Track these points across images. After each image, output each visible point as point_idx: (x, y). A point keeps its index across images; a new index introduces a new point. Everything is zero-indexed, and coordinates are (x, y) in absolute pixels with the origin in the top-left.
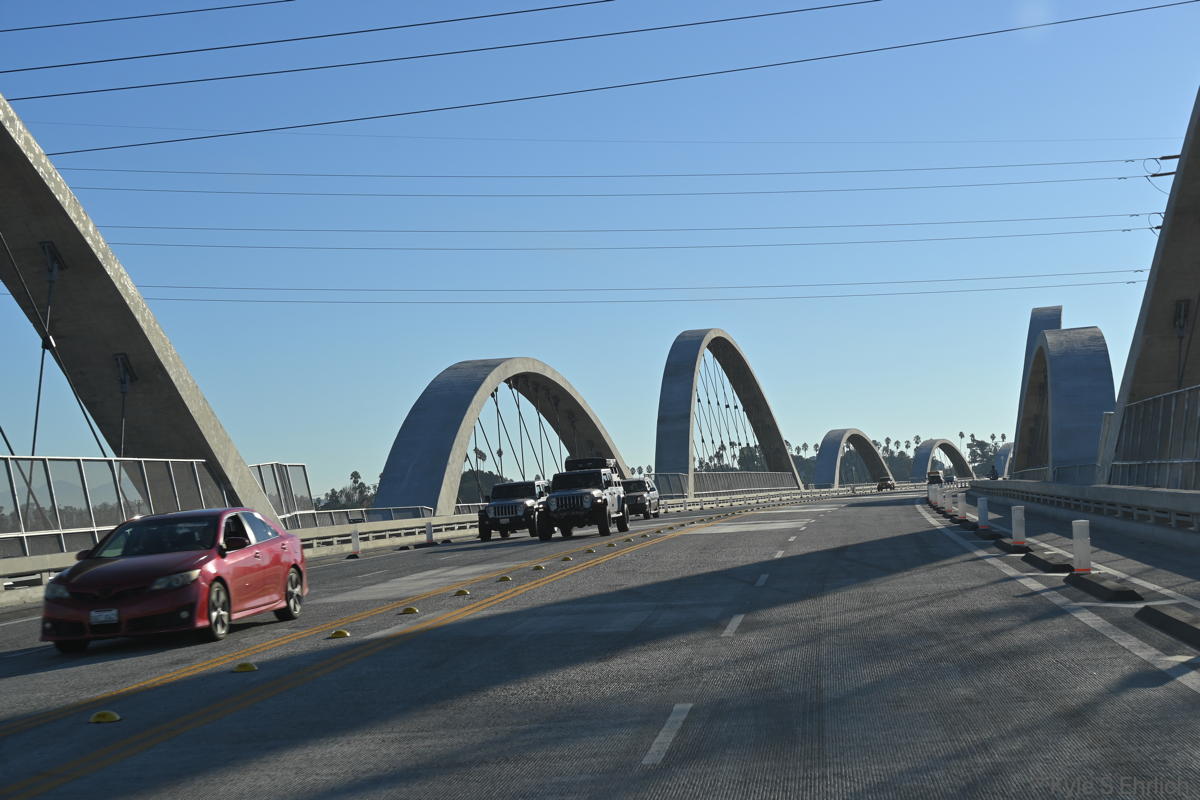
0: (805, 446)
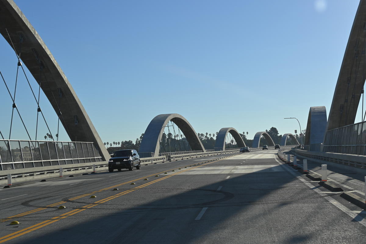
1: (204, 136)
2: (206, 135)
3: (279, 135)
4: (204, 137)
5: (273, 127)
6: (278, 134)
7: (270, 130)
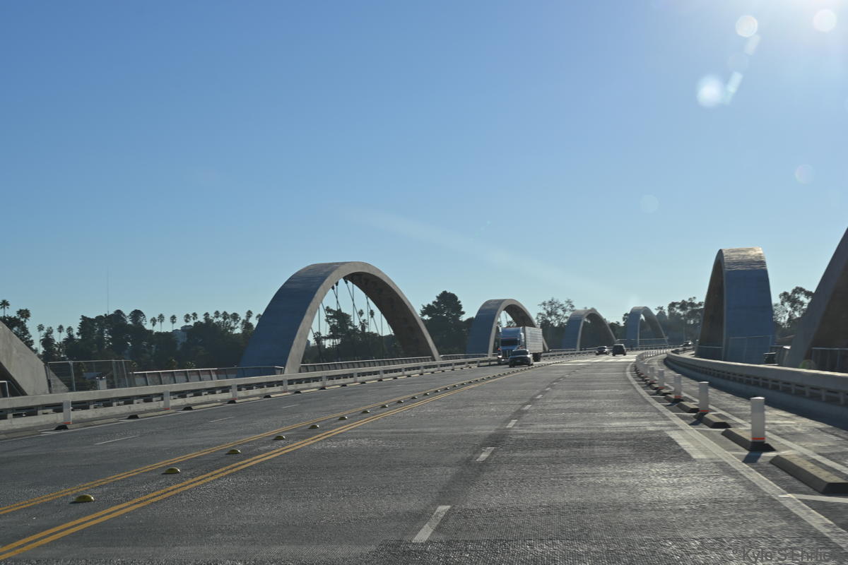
0: (161, 318)
1: (241, 322)
2: (245, 319)
3: (464, 318)
4: (239, 325)
5: (445, 292)
6: (463, 313)
7: (435, 299)
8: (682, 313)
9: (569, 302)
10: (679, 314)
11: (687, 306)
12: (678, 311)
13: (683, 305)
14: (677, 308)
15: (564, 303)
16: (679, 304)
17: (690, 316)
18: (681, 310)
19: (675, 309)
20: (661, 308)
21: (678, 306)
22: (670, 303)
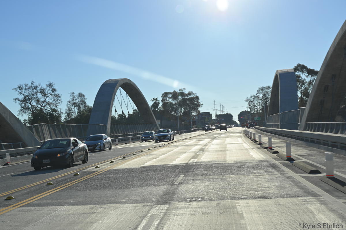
8: (173, 102)
9: (50, 85)
10: (171, 103)
11: (178, 96)
12: (170, 100)
13: (175, 95)
14: (170, 98)
15: (45, 87)
16: (171, 93)
17: (180, 105)
18: (173, 100)
19: (168, 99)
20: (156, 99)
21: (170, 96)
22: (164, 93)
